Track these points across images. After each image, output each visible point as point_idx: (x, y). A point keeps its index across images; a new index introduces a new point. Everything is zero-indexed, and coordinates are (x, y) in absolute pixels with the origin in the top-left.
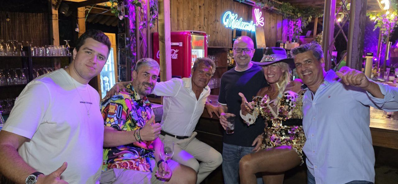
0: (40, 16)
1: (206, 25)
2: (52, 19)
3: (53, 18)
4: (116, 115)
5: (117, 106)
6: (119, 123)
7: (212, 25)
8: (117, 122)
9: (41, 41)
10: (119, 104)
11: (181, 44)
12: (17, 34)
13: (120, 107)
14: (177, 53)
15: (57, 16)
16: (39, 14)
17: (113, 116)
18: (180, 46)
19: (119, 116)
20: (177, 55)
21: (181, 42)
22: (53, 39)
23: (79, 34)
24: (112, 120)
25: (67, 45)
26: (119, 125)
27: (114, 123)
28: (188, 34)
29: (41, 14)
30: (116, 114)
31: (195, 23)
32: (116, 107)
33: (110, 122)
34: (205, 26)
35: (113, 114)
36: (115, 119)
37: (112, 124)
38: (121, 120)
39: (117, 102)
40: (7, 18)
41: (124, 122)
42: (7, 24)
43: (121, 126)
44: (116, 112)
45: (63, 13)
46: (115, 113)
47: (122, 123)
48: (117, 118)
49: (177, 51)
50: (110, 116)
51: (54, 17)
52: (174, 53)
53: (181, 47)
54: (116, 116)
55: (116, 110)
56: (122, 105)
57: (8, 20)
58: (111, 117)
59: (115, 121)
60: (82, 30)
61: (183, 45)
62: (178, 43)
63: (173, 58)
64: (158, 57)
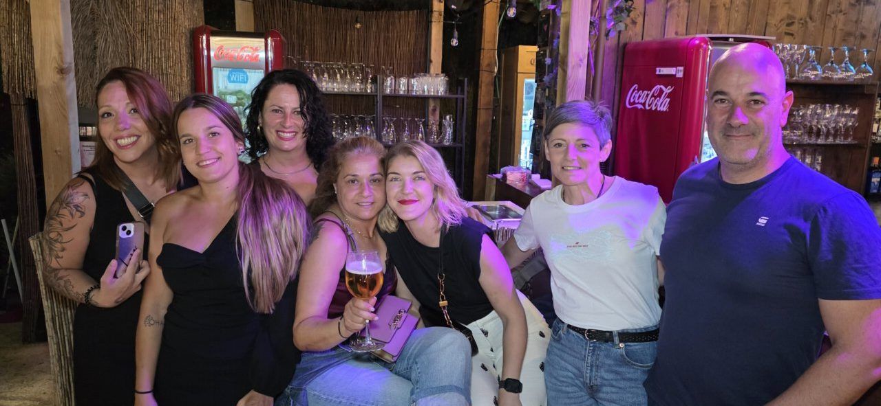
0: (413, 14)
1: (817, 15)
2: (431, 22)
3: (433, 20)
7: (841, 17)
9: (411, 63)
11: (678, 72)
14: (669, 96)
15: (441, 15)
16: (411, 12)
18: (677, 76)
20: (668, 100)
21: (681, 66)
22: (431, 61)
23: (482, 51)
28: (702, 44)
29: (415, 11)
31: (771, 11)
34: (811, 18)
40: (357, 22)
42: (356, 33)
45: (453, 7)
49: (668, 90)
51: (435, 15)
52: (664, 95)
53: (680, 78)
57: (358, 26)
60: (489, 42)
61: (684, 74)
62: (675, 69)
63: (658, 109)
64: (628, 106)
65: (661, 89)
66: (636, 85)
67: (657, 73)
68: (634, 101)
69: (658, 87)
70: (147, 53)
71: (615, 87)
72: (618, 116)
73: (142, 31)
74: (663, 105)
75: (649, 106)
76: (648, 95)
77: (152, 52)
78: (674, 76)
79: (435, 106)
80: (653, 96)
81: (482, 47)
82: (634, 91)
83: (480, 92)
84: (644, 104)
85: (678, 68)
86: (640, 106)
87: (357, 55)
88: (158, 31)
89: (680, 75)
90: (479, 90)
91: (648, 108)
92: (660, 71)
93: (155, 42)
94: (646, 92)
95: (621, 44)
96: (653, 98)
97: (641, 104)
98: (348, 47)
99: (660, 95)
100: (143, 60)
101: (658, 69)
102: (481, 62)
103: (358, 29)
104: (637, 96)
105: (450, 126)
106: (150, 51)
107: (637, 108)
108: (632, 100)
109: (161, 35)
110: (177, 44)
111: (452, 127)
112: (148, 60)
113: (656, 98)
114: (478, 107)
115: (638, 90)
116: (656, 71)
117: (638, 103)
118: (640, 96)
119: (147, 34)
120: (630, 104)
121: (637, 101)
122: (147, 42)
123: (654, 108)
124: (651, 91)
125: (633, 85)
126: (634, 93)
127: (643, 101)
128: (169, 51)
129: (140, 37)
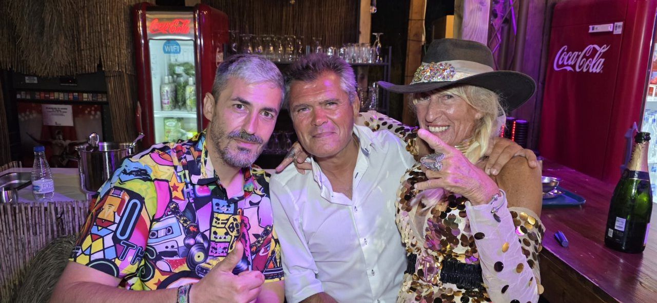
4: (113, 227)
5: (127, 198)
6: (118, 257)
8: (111, 254)
10: (133, 195)
11: (617, 28)
12: (305, 24)
13: (135, 205)
14: (604, 55)
17: (103, 232)
18: (615, 33)
19: (122, 234)
20: (603, 60)
21: (620, 21)
22: (359, 33)
23: (409, 21)
24: (97, 246)
25: (377, 43)
26: (118, 262)
27: (100, 255)
30: (116, 225)
32: (123, 201)
33: (87, 252)
35: (106, 224)
36: (109, 241)
37: (94, 257)
38: (128, 246)
39: (129, 186)
41: (137, 255)
42: (291, 9)
43: (124, 266)
44: (118, 219)
46: (114, 223)
47: (130, 258)
48: (115, 238)
49: (602, 50)
50: (96, 232)
52: (597, 55)
53: (619, 35)
54: (115, 232)
55: (119, 215)
56: (142, 200)
57: (293, 1)
58: (99, 233)
59: (104, 250)
60: (416, 13)
61: (624, 31)
62: (612, 25)
63: (591, 71)
64: (556, 68)
65: (594, 48)
66: (566, 46)
67: (591, 31)
68: (563, 63)
69: (592, 46)
70: (88, 28)
71: (541, 51)
72: (544, 80)
73: (84, 7)
74: (596, 66)
75: (580, 67)
76: (578, 56)
77: (92, 26)
78: (610, 33)
79: (362, 74)
80: (584, 56)
81: (410, 18)
82: (563, 51)
83: (407, 60)
84: (574, 66)
85: (616, 23)
86: (569, 68)
87: (292, 29)
88: (97, 7)
89: (619, 31)
90: (407, 57)
91: (578, 70)
92: (593, 29)
93: (95, 17)
94: (576, 53)
95: (549, 4)
96: (585, 59)
97: (571, 66)
98: (284, 22)
99: (592, 56)
100: (86, 34)
101: (591, 27)
102: (409, 31)
103: (293, 6)
104: (566, 57)
105: (375, 92)
106: (91, 26)
107: (566, 70)
108: (560, 63)
109: (100, 10)
110: (114, 19)
111: (378, 93)
112: (90, 33)
113: (587, 58)
114: (406, 75)
115: (568, 52)
116: (588, 29)
117: (568, 65)
118: (569, 58)
119: (88, 10)
120: (558, 66)
121: (565, 63)
122: (88, 17)
123: (585, 70)
124: (582, 51)
125: (563, 46)
126: (563, 55)
127: (573, 63)
128: (107, 26)
129: (82, 13)
